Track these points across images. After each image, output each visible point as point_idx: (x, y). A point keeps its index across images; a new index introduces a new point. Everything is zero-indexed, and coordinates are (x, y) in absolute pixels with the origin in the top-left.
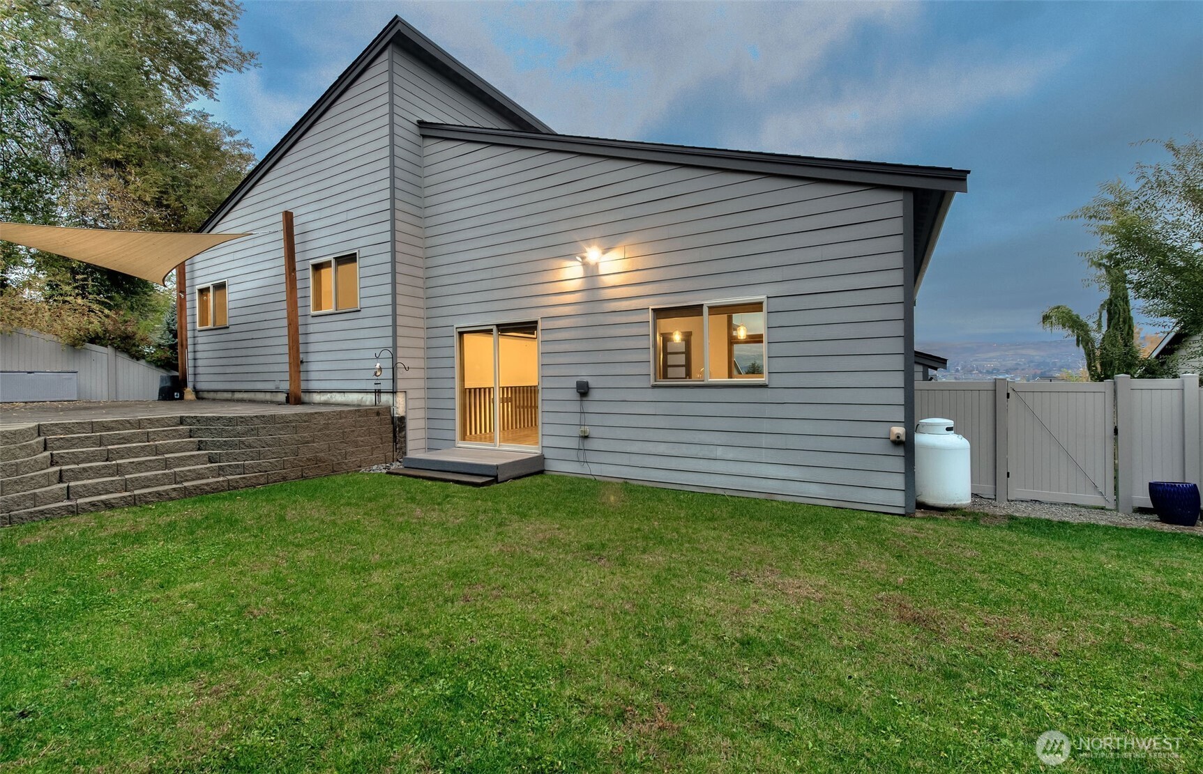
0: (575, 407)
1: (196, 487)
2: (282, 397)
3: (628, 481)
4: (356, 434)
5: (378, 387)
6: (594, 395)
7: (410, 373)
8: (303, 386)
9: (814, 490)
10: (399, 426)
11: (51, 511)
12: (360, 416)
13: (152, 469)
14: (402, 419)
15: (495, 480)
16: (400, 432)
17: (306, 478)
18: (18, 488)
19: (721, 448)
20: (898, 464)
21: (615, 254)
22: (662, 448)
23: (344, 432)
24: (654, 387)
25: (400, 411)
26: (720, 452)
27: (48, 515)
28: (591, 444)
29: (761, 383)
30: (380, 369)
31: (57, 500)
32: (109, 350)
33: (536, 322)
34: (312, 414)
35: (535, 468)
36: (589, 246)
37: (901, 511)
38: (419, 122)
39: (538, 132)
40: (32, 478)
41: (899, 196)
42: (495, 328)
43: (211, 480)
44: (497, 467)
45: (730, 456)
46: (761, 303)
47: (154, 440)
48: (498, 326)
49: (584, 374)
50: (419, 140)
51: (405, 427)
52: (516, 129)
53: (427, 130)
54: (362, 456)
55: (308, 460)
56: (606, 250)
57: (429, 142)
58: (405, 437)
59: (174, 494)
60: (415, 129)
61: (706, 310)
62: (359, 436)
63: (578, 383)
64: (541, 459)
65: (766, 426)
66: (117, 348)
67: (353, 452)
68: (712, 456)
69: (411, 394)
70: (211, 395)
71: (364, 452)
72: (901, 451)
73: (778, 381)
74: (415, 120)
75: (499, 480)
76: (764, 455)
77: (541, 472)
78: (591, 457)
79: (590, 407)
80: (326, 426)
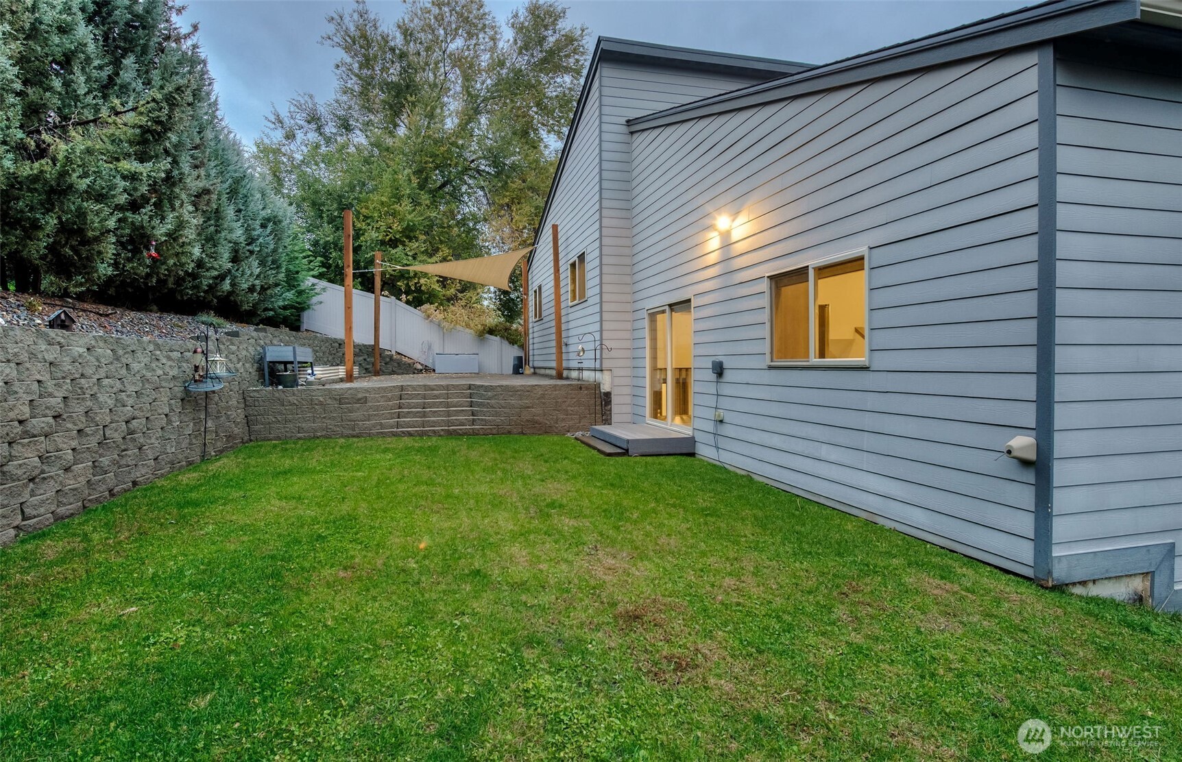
0: (712, 389)
1: (455, 430)
2: (554, 373)
3: (750, 474)
4: (567, 403)
5: (580, 365)
6: (728, 376)
7: (613, 354)
8: (565, 364)
9: (919, 518)
10: (605, 400)
11: (385, 433)
12: (572, 390)
13: (440, 416)
14: (608, 395)
15: (626, 453)
16: (605, 406)
17: (524, 434)
18: (377, 418)
19: (825, 446)
20: (1026, 496)
21: (742, 218)
22: (776, 441)
23: (557, 402)
24: (770, 368)
25: (605, 388)
26: (825, 451)
27: (383, 435)
28: (727, 430)
29: (861, 364)
30: (583, 350)
31: (392, 427)
32: (498, 338)
33: (689, 301)
34: (533, 386)
35: (685, 450)
36: (720, 214)
37: (1029, 572)
38: (628, 121)
39: (785, 75)
40: (383, 414)
41: (1032, 58)
42: (667, 308)
43: (468, 427)
44: (628, 441)
45: (833, 458)
46: (862, 258)
47: (451, 398)
48: (670, 305)
49: (719, 353)
50: (627, 138)
51: (611, 401)
52: (755, 83)
53: (634, 126)
54: (571, 423)
55: (528, 421)
56: (736, 214)
57: (636, 136)
58: (610, 410)
59: (442, 433)
60: (624, 129)
61: (811, 273)
62: (569, 406)
63: (713, 362)
64: (692, 441)
65: (868, 421)
66: (502, 337)
67: (564, 419)
68: (816, 455)
69: (617, 372)
70: (542, 371)
71: (572, 419)
72: (1030, 476)
73: (881, 361)
74: (623, 121)
75: (630, 453)
76: (866, 461)
77: (692, 455)
78: (722, 443)
79: (726, 389)
80: (543, 396)
